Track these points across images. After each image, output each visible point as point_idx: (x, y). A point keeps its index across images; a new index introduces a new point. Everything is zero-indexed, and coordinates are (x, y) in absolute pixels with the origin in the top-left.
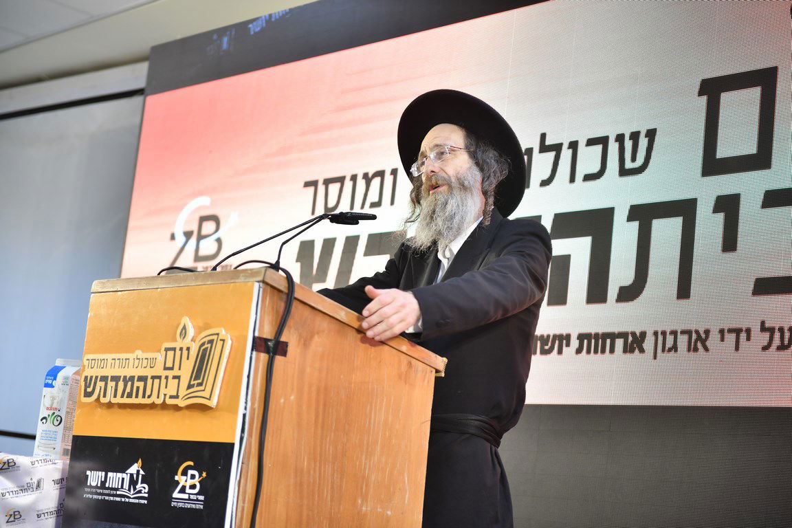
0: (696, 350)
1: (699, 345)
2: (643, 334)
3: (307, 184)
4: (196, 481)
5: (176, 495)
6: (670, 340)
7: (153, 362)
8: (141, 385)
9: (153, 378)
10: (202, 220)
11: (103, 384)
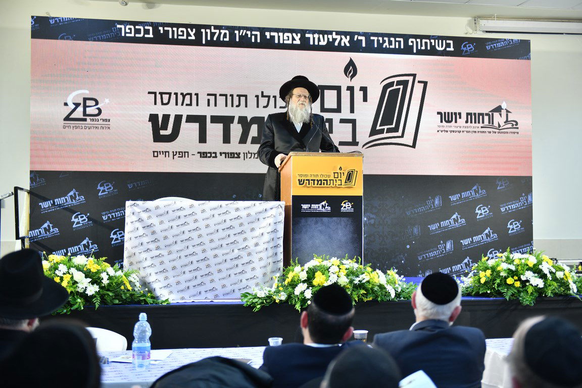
3: (149, 93)
4: (350, 205)
5: (342, 209)
7: (329, 176)
8: (325, 182)
9: (330, 180)
10: (85, 100)
11: (308, 182)
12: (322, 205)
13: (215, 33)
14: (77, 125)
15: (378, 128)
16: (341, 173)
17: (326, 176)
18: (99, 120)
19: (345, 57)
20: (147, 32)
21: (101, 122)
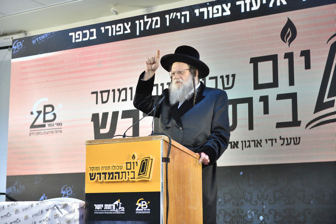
0: (257, 146)
1: (258, 145)
2: (237, 142)
3: (93, 93)
4: (146, 204)
5: (137, 209)
6: (248, 144)
7: (121, 167)
8: (117, 175)
9: (122, 172)
10: (45, 107)
11: (99, 176)
12: (116, 205)
13: (148, 22)
14: (39, 131)
15: (326, 100)
16: (133, 163)
17: (117, 168)
18: (54, 124)
19: (281, 19)
20: (91, 34)
21: (56, 126)
